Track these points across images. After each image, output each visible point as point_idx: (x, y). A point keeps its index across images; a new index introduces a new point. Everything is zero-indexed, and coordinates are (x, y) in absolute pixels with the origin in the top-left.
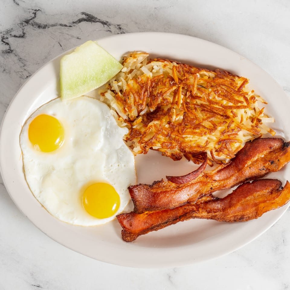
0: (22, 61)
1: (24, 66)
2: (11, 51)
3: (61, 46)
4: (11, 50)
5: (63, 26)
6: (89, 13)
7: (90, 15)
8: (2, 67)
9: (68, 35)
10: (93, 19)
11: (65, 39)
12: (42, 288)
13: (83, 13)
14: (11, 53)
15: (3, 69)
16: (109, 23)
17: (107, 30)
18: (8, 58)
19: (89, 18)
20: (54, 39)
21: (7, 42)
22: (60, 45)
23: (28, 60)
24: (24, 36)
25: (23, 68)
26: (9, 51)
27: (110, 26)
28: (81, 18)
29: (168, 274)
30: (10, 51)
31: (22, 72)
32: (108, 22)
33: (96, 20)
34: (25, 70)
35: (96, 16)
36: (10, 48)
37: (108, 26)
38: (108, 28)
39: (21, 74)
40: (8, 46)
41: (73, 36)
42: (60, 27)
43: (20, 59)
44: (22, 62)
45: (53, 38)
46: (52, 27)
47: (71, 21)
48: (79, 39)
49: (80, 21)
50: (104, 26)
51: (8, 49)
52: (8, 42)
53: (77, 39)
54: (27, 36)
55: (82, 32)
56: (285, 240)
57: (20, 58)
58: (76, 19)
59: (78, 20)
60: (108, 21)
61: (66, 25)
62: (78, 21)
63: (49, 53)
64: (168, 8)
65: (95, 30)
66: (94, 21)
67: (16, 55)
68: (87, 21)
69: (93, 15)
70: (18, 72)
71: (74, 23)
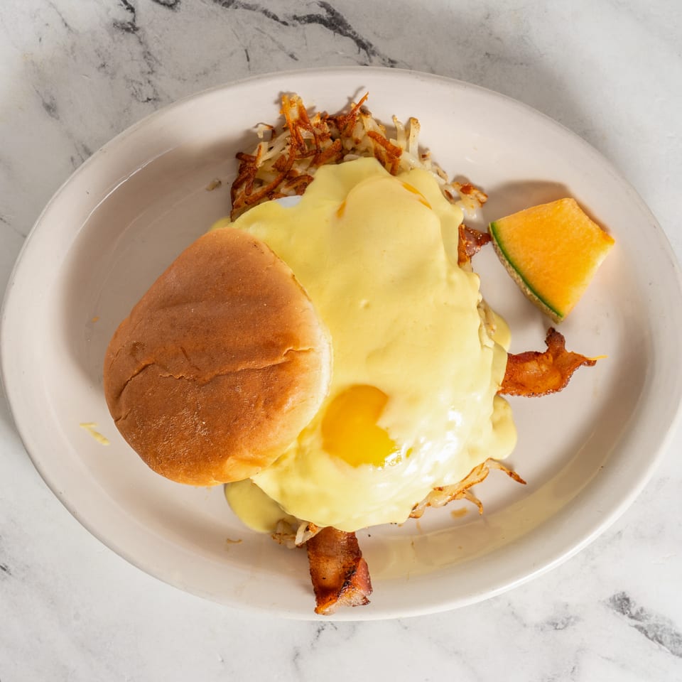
0: (151, 60)
1: (149, 73)
2: (134, 30)
3: (248, 60)
4: (134, 27)
5: (269, 17)
6: (337, 10)
7: (338, 14)
8: (102, 57)
9: (273, 40)
10: (340, 27)
11: (263, 47)
12: (10, 574)
13: (324, 5)
14: (133, 33)
15: (101, 62)
16: (373, 49)
17: (364, 61)
18: (121, 41)
19: (333, 21)
20: (238, 38)
21: (132, 5)
22: (248, 57)
23: (163, 63)
24: (174, 7)
25: (147, 76)
26: (130, 26)
27: (372, 57)
28: (315, 14)
29: (295, 648)
30: (131, 28)
31: (141, 84)
32: (371, 45)
33: (348, 31)
34: (149, 82)
35: (349, 22)
36: (134, 20)
37: (368, 55)
38: (368, 59)
39: (137, 87)
40: (132, 15)
41: (281, 48)
42: (261, 15)
43: (147, 55)
44: (150, 62)
45: (237, 36)
46: (243, 10)
47: (292, 13)
48: (293, 60)
49: (311, 19)
50: (359, 51)
51: (129, 21)
52: (135, 7)
53: (290, 58)
54: (181, 8)
55: (305, 47)
56: (577, 668)
57: (148, 53)
58: (303, 12)
59: (308, 16)
60: (373, 43)
61: (277, 18)
62: (306, 19)
63: (216, 65)
64: (515, 64)
65: (337, 53)
66: (341, 32)
67: (142, 40)
68: (326, 26)
69: (345, 18)
70: (132, 81)
71: (295, 18)
